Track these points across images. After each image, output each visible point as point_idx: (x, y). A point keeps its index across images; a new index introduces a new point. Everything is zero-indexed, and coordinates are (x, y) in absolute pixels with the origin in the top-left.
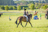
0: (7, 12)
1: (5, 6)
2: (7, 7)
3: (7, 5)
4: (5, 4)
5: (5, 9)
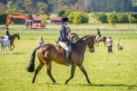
0: (114, 28)
1: (107, 14)
2: (113, 16)
3: (114, 12)
4: (107, 9)
5: (109, 21)
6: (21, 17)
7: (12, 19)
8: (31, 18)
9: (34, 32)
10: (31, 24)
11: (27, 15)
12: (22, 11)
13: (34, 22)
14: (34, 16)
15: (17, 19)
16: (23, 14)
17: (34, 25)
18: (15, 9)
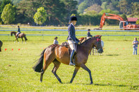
6: (115, 18)
7: (106, 20)
8: (125, 18)
9: (128, 33)
10: (125, 25)
11: (121, 15)
12: (116, 11)
13: (129, 22)
14: (128, 17)
15: (111, 20)
16: (118, 14)
17: (129, 26)
18: (109, 10)
